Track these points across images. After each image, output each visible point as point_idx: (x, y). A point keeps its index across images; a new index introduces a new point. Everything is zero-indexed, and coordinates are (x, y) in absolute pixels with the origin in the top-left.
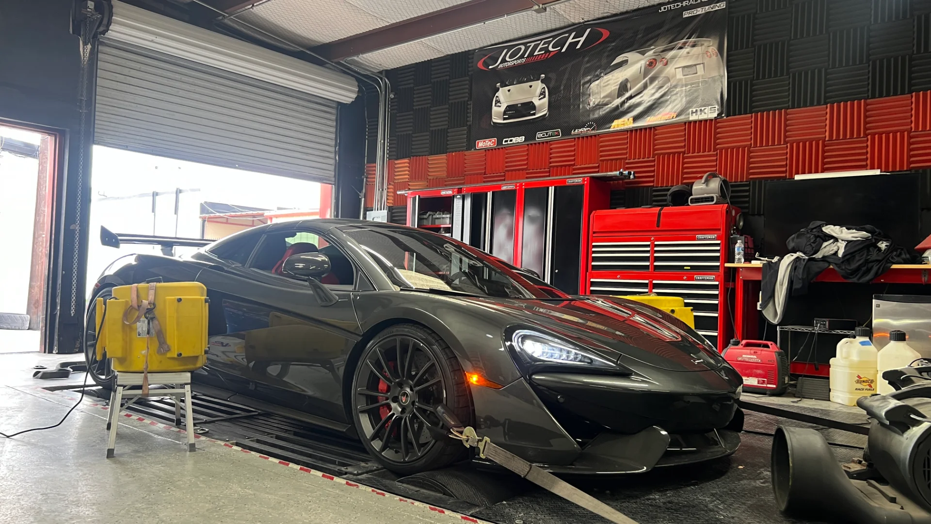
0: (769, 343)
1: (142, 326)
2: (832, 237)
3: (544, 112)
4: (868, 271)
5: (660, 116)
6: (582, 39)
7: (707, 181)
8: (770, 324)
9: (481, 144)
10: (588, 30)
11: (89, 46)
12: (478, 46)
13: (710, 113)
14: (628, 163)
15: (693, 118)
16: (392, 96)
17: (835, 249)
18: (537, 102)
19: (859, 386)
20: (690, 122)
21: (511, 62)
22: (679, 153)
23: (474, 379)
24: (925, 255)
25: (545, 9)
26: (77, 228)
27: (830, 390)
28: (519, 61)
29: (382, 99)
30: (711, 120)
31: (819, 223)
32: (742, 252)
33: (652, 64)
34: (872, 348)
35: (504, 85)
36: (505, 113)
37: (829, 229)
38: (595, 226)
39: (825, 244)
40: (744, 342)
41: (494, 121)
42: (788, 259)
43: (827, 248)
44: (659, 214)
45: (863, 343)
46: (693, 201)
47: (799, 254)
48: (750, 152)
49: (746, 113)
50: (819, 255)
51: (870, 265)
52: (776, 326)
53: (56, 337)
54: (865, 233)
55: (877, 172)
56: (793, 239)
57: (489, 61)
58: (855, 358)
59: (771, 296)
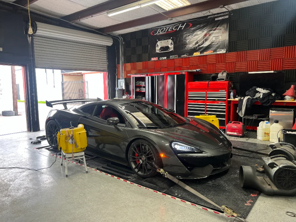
0: (240, 122)
1: (70, 141)
2: (259, 92)
3: (172, 49)
4: (269, 102)
5: (208, 52)
6: (184, 26)
7: (222, 74)
8: (240, 117)
9: (153, 59)
10: (185, 23)
11: (31, 38)
12: (150, 27)
13: (223, 51)
14: (198, 66)
15: (218, 53)
16: (124, 43)
17: (260, 95)
18: (170, 46)
19: (265, 135)
20: (217, 54)
21: (161, 33)
22: (214, 63)
23: (162, 155)
24: (285, 97)
25: (172, 19)
26: (34, 94)
27: (257, 136)
28: (164, 33)
29: (120, 43)
30: (224, 54)
31: (255, 87)
32: (233, 96)
33: (205, 35)
34: (269, 124)
35: (159, 40)
36: (160, 49)
37: (258, 89)
38: (189, 87)
39: (257, 94)
40: (233, 122)
41: (157, 52)
42: (246, 98)
43: (257, 95)
44: (208, 83)
45: (267, 123)
46: (218, 80)
47: (249, 97)
48: (235, 64)
49: (234, 51)
50: (255, 97)
51: (270, 101)
52: (242, 117)
53: (32, 127)
54: (268, 91)
55: (272, 72)
56: (247, 92)
57: (154, 33)
58: (264, 127)
59: (241, 109)
